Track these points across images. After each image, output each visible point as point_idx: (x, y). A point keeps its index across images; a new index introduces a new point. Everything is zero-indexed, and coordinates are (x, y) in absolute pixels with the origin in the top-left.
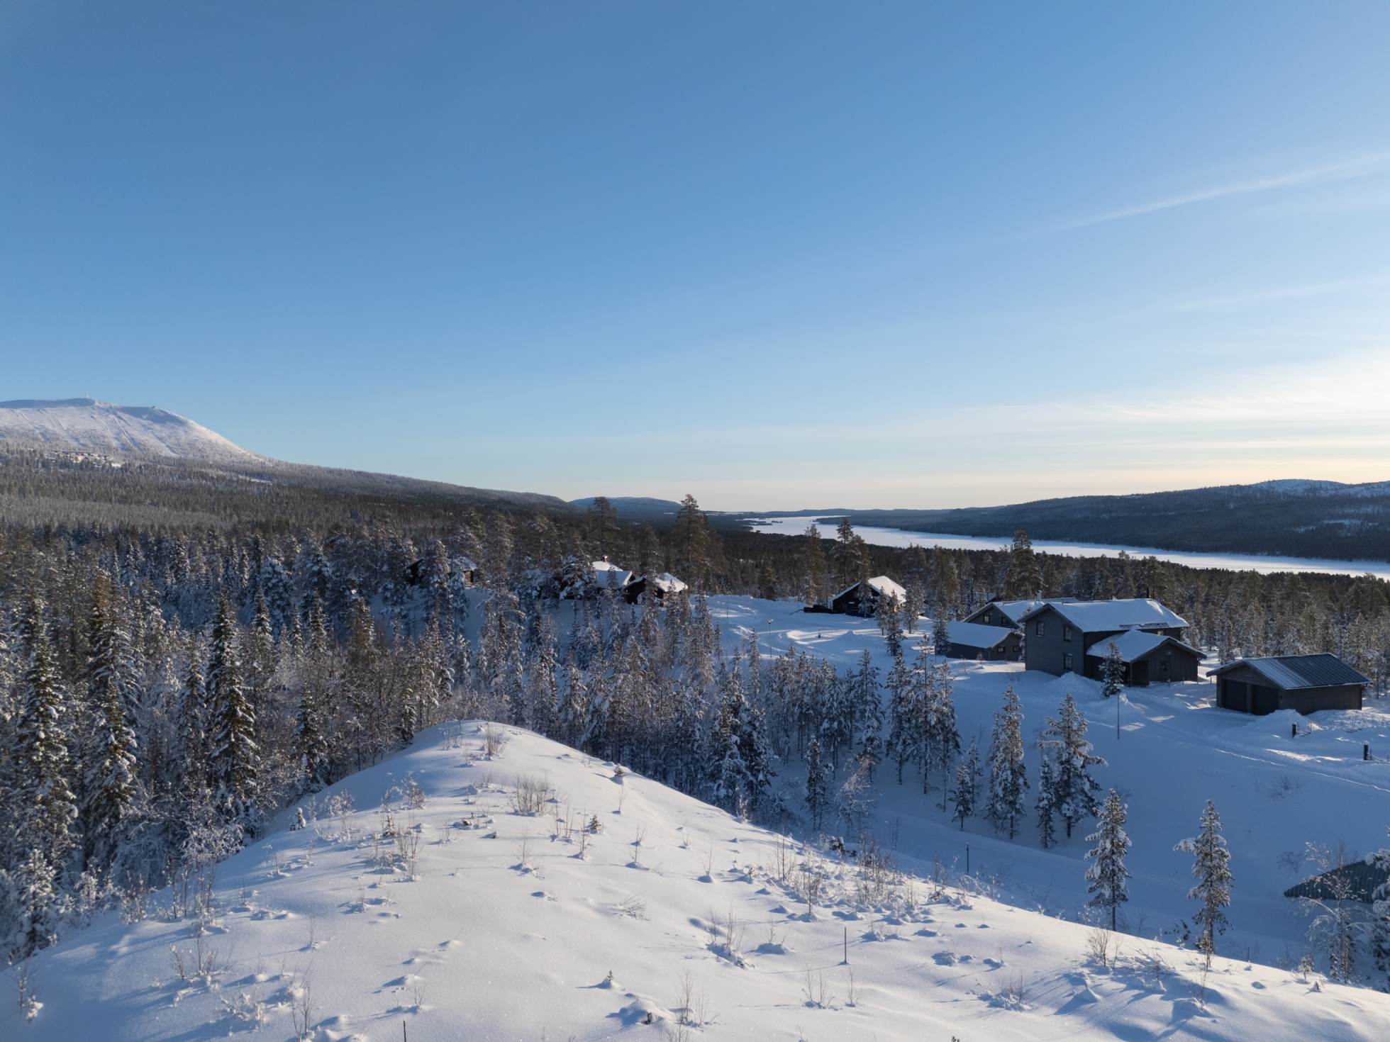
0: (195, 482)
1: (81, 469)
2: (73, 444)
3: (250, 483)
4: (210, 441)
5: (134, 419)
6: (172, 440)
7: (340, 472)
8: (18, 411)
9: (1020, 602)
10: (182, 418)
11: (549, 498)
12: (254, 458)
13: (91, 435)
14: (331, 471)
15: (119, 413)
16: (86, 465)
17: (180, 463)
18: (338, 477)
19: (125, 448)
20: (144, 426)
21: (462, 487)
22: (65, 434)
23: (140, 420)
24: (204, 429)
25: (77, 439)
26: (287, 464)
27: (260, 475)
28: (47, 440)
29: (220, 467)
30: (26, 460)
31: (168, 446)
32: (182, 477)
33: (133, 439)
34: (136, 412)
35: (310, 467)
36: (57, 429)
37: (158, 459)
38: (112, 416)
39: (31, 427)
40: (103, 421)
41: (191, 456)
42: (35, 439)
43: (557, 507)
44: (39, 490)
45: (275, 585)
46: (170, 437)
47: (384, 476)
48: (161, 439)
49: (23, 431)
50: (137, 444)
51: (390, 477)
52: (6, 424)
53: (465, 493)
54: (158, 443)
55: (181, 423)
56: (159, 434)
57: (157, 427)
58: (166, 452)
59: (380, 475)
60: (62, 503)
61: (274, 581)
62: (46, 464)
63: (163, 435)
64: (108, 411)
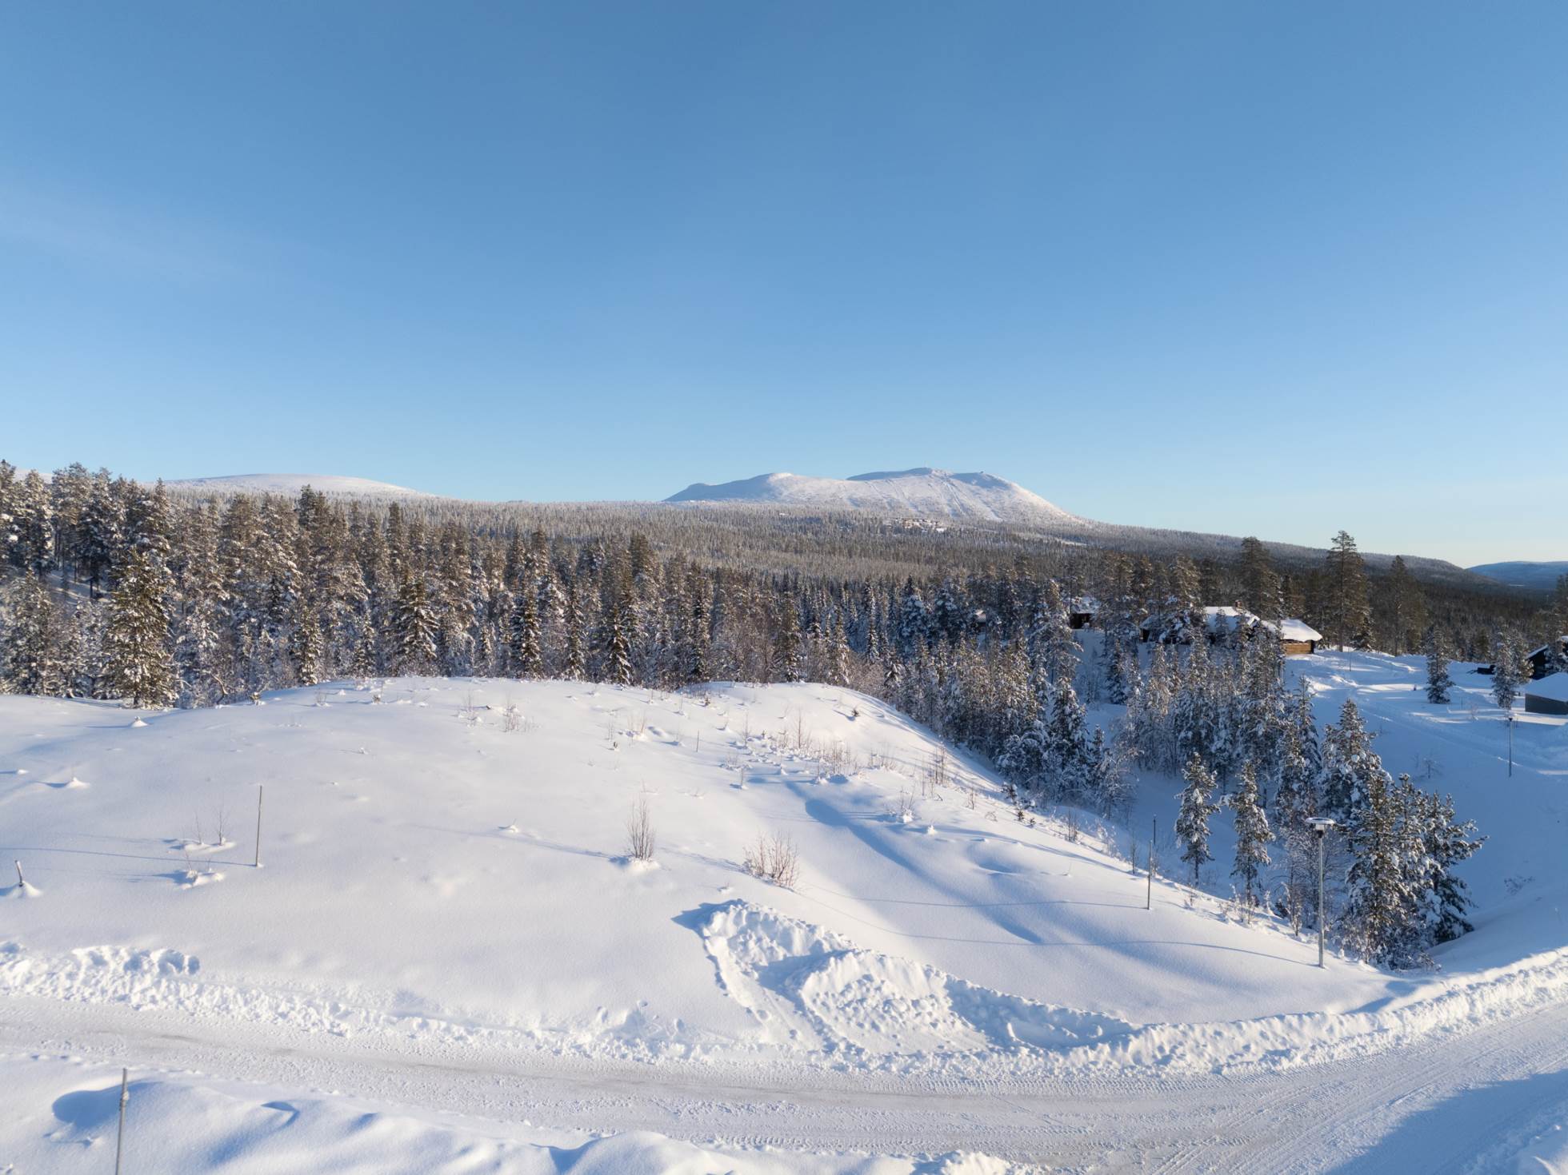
0: (1007, 545)
1: (911, 534)
2: (913, 511)
3: (1059, 545)
4: (1031, 503)
5: (964, 484)
6: (997, 505)
7: (1164, 533)
8: (870, 482)
10: (1007, 481)
12: (1073, 519)
13: (928, 503)
14: (1154, 532)
15: (952, 480)
16: (915, 531)
17: (1001, 527)
18: (1162, 539)
19: (956, 514)
20: (973, 491)
22: (906, 502)
23: (970, 486)
24: (1026, 492)
25: (916, 507)
26: (1107, 526)
27: (1076, 538)
28: (893, 508)
29: (1039, 530)
30: (871, 526)
31: (993, 511)
32: (996, 541)
33: (962, 505)
34: (966, 478)
35: (1132, 529)
36: (901, 499)
37: (982, 524)
38: (946, 484)
39: (880, 497)
40: (938, 489)
41: (1013, 520)
42: (883, 508)
46: (995, 501)
48: (986, 503)
49: (873, 501)
50: (966, 510)
52: (861, 495)
54: (984, 509)
55: (1005, 486)
56: (985, 499)
57: (984, 492)
58: (992, 517)
62: (883, 530)
63: (989, 499)
64: (942, 478)
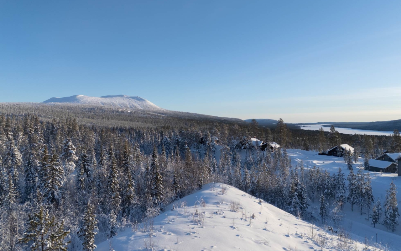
0: (147, 116)
1: (121, 113)
2: (119, 106)
3: (160, 116)
4: (151, 105)
5: (133, 100)
6: (142, 105)
7: (183, 113)
8: (107, 98)
9: (396, 153)
10: (144, 99)
11: (238, 119)
12: (161, 109)
13: (123, 104)
14: (180, 112)
15: (130, 98)
16: (122, 112)
17: (144, 111)
18: (182, 114)
19: (131, 107)
20: (135, 101)
21: (214, 116)
22: (117, 104)
23: (134, 100)
24: (149, 102)
25: (120, 105)
26: (169, 111)
27: (163, 114)
28: (114, 105)
29: (153, 112)
30: (109, 111)
31: (141, 107)
32: (144, 114)
33: (133, 105)
34: (133, 98)
35: (175, 112)
36: (116, 103)
37: (139, 110)
38: (128, 99)
39: (110, 102)
40: (126, 100)
41: (146, 109)
42: (111, 105)
43: (240, 122)
44: (112, 118)
45: (167, 143)
46: (141, 104)
47: (194, 114)
48: (139, 105)
49: (108, 103)
50: (134, 106)
51: (195, 114)
52: (104, 102)
53: (215, 118)
54: (138, 106)
55: (144, 100)
56: (139, 103)
58: (140, 108)
59: (193, 113)
60: (117, 121)
61: (166, 142)
62: (113, 112)
63: (140, 104)
64: (127, 98)
